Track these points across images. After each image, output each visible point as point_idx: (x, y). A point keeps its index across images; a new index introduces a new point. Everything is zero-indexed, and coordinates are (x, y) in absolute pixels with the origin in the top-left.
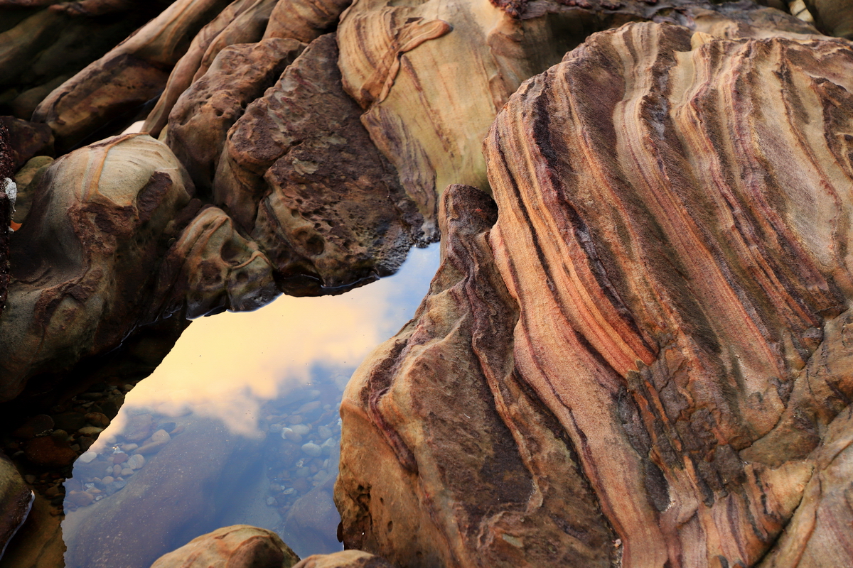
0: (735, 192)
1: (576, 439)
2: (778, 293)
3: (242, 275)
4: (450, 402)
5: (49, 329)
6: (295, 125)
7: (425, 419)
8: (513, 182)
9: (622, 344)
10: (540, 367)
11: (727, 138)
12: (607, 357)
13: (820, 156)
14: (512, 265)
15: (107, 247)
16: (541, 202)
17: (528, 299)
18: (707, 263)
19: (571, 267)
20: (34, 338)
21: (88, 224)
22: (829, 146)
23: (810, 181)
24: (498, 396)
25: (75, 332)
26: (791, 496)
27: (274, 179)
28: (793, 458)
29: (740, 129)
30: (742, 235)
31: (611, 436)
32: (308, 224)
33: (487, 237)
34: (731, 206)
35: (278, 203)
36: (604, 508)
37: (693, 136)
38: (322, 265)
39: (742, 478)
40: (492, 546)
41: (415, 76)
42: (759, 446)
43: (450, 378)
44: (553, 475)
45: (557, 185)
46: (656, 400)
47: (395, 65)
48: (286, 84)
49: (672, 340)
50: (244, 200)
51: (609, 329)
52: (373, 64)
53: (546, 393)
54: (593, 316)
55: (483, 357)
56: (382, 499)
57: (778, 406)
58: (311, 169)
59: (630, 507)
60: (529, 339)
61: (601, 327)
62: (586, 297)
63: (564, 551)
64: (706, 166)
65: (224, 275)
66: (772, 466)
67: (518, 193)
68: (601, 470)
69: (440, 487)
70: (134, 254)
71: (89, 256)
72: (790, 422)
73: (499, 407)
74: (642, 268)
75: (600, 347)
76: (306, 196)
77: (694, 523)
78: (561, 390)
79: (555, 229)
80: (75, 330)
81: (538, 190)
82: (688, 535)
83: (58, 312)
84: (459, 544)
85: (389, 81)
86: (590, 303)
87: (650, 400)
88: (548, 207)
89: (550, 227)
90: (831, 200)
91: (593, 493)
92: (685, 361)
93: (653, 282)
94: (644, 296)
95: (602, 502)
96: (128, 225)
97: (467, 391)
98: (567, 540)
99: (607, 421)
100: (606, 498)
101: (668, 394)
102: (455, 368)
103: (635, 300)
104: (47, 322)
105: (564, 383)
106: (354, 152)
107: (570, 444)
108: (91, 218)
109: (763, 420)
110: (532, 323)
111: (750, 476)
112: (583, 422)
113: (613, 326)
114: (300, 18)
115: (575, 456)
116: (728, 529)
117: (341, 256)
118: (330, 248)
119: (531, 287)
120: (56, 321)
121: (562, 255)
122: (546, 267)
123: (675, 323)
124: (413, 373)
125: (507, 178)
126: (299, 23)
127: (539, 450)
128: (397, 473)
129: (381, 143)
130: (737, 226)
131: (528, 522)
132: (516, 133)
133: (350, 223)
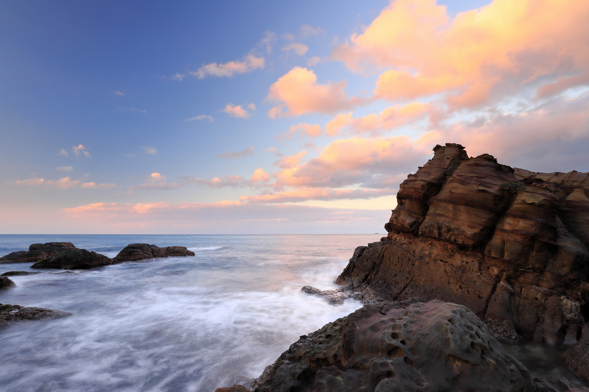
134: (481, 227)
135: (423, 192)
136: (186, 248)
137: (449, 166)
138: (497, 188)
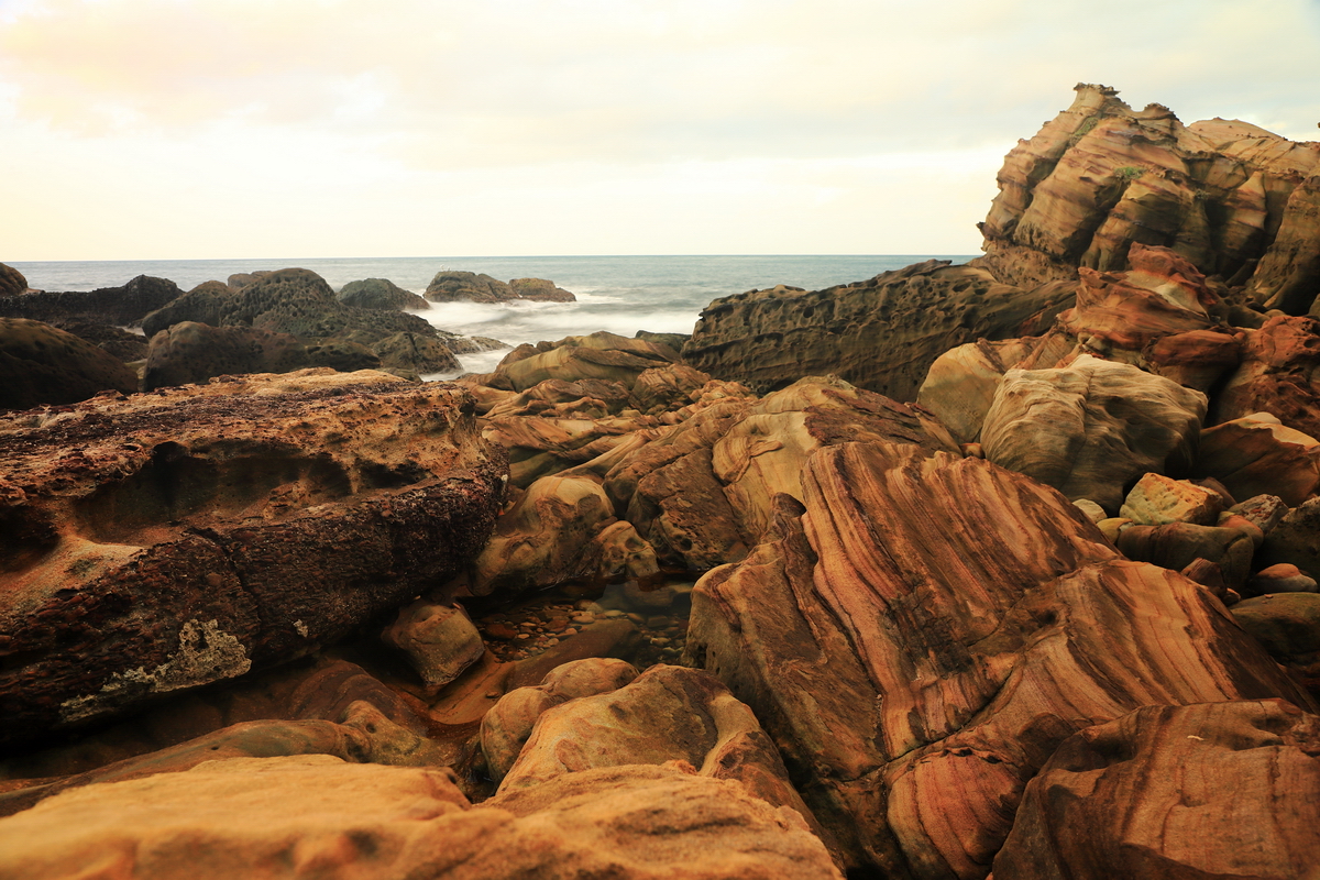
0: (964, 515)
1: (854, 634)
2: (994, 570)
3: (637, 557)
4: (767, 596)
5: (512, 557)
6: (681, 484)
7: (749, 599)
8: (820, 487)
9: (887, 581)
10: (830, 587)
11: (958, 491)
12: (878, 588)
13: (1017, 513)
14: (815, 532)
15: (556, 524)
16: (837, 498)
17: (824, 551)
18: (946, 547)
19: (855, 533)
20: (502, 560)
21: (546, 509)
22: (1023, 509)
23: (1013, 525)
24: (800, 601)
25: (527, 563)
26: (1004, 670)
27: (665, 506)
28: (1005, 651)
29: (966, 487)
30: (970, 536)
31: (877, 634)
32: (683, 533)
33: (800, 519)
34: (962, 521)
35: (665, 519)
36: (871, 675)
37: (936, 487)
38: (689, 556)
39: (970, 661)
40: (790, 674)
41: (759, 469)
42: (982, 644)
43: (768, 584)
44: (836, 650)
45: (848, 489)
46: (910, 615)
47: (748, 462)
48: (679, 464)
49: (922, 582)
50: (644, 519)
51: (879, 571)
52: (733, 462)
53: (834, 604)
54: (869, 562)
55: (792, 578)
56: (714, 653)
57: (995, 622)
58: (689, 505)
59: (889, 675)
60: (824, 572)
61: (874, 569)
62: (864, 550)
63: (841, 691)
64: (945, 501)
65: (625, 556)
66: (990, 655)
67: (822, 494)
68: (869, 652)
69: (756, 637)
70: (571, 533)
71: (543, 526)
72: (1003, 630)
73: (800, 607)
74: (902, 540)
75: (872, 582)
76: (684, 519)
77: (934, 688)
78: (844, 603)
79: (845, 512)
80: (528, 562)
81: (835, 491)
82: (930, 694)
83: (519, 550)
84: (766, 671)
85: (743, 471)
86: (867, 554)
87: (906, 616)
88: (841, 500)
89: (841, 512)
90: (1025, 536)
91: (864, 665)
92: (931, 592)
93: (910, 547)
94: (904, 555)
95: (870, 672)
96: (571, 515)
97: (779, 594)
98: (843, 686)
99: (875, 625)
100: (872, 669)
101: (918, 612)
102: (772, 580)
103: (898, 556)
104: (512, 552)
105: (846, 599)
106: (716, 504)
107: (849, 636)
108: (549, 507)
109: (985, 629)
110: (826, 564)
111: (977, 661)
112: (858, 623)
113: (882, 568)
114: (692, 443)
115: (852, 644)
116: (959, 690)
117: (702, 552)
118: (695, 547)
119: (827, 545)
120: (517, 554)
121: (848, 526)
122: (838, 534)
123: (924, 571)
124: (742, 574)
125: (815, 485)
126: (690, 445)
127: (827, 634)
128: (726, 631)
129: (735, 503)
130: (966, 530)
131: (816, 669)
132: (822, 462)
133: (709, 537)
134: (1074, 230)
135: (1027, 173)
136: (552, 283)
137: (1077, 130)
138: (1108, 174)
